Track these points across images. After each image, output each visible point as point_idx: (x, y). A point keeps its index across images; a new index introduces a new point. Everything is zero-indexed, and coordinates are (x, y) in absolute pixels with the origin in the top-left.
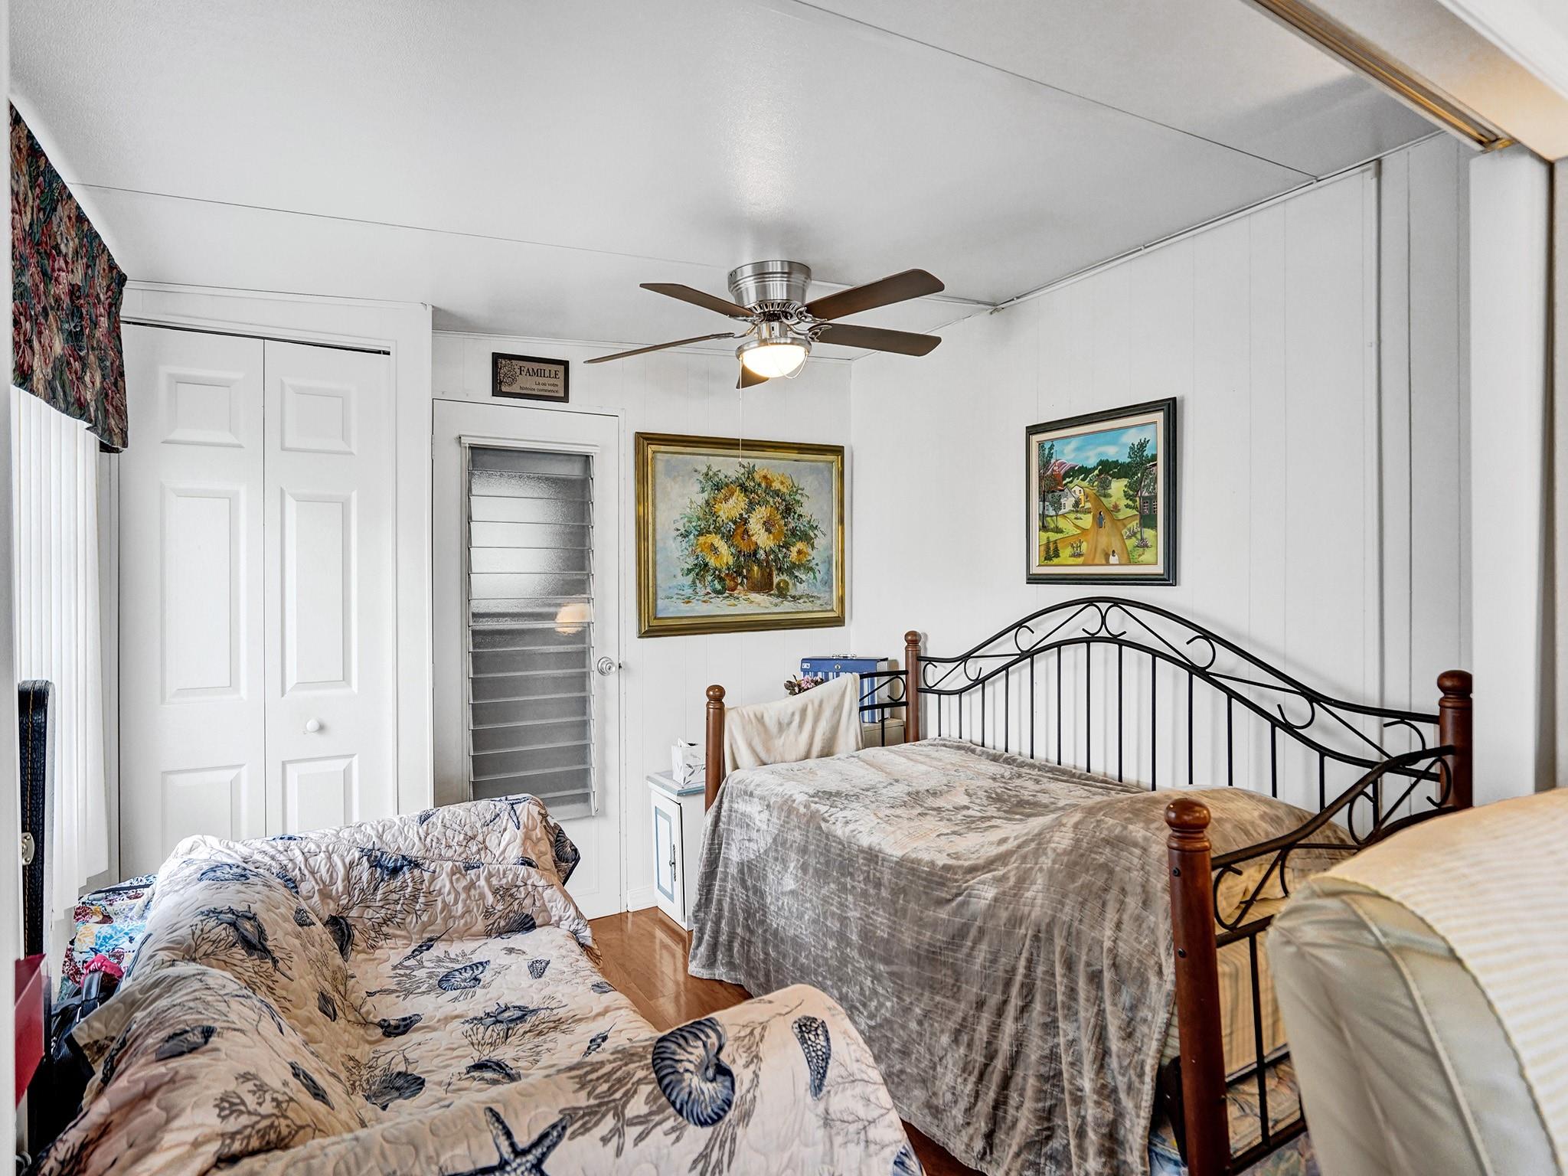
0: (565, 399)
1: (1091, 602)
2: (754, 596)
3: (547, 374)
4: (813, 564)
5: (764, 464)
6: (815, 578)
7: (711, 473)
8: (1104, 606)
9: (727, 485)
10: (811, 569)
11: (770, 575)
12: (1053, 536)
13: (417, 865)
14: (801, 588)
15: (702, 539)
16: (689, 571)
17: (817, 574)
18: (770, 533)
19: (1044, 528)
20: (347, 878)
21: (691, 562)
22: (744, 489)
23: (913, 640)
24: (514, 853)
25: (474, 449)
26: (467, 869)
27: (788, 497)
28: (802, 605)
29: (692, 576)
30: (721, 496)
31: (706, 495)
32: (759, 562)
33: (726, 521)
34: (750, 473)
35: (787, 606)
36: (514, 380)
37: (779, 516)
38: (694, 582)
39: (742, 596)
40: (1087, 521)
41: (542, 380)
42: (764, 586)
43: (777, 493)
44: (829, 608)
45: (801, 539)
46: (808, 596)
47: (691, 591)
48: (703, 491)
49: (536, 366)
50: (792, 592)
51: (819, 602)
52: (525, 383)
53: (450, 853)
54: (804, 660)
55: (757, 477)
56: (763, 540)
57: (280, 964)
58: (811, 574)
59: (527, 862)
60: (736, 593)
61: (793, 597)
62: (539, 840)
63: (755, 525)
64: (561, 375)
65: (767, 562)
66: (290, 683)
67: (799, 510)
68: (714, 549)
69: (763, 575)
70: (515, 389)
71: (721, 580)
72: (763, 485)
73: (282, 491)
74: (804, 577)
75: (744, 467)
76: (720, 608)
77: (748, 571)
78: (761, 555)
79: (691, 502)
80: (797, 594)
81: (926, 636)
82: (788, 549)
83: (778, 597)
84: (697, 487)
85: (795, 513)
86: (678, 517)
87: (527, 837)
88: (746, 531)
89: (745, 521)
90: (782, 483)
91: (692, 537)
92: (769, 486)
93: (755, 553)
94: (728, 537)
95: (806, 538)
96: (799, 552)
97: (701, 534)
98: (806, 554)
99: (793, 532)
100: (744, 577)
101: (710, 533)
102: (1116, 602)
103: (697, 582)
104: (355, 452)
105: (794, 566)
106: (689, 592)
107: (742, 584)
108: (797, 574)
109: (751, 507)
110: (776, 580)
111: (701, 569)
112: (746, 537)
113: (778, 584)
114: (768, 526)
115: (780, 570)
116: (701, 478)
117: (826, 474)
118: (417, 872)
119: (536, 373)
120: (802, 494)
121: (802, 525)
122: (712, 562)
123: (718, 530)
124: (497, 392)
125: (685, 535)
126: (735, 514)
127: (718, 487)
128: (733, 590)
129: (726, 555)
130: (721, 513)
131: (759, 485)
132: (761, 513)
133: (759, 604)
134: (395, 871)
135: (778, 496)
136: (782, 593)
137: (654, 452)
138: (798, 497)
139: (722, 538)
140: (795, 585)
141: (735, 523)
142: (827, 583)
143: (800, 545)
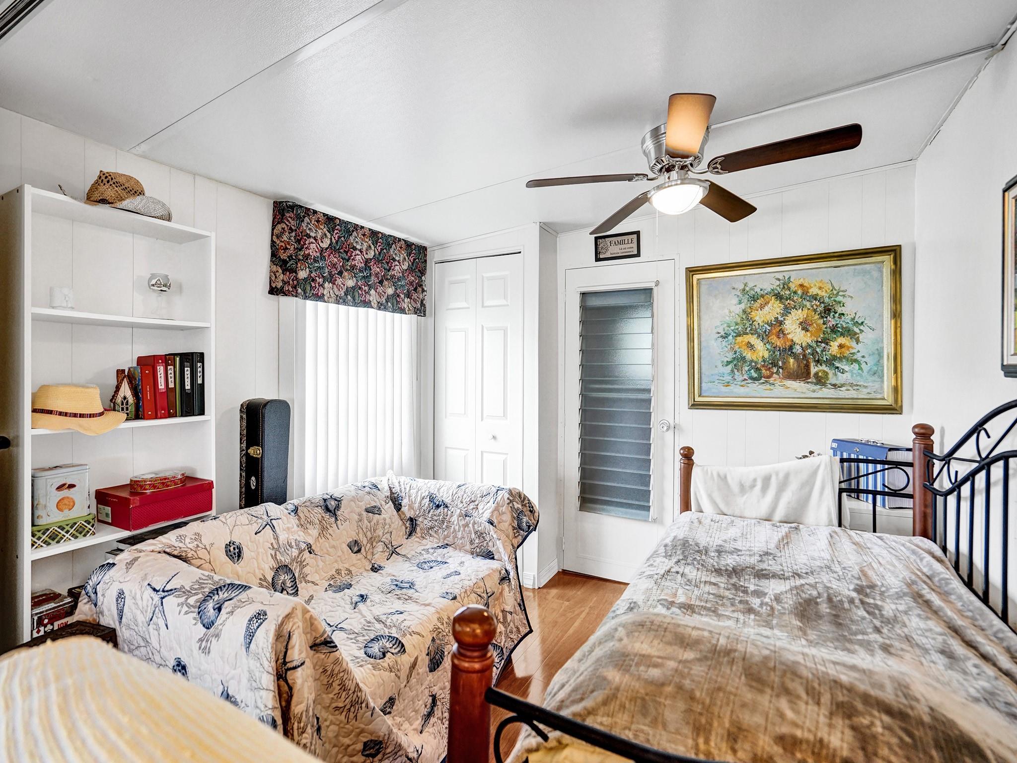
0: (638, 255)
2: (789, 383)
3: (626, 242)
4: (858, 356)
5: (797, 274)
6: (860, 369)
7: (747, 289)
9: (762, 296)
10: (856, 361)
11: (807, 366)
13: (447, 507)
14: (841, 378)
15: (739, 339)
16: (728, 363)
17: (863, 366)
18: (807, 330)
20: (420, 502)
21: (730, 356)
22: (779, 297)
23: (924, 433)
24: (487, 515)
25: (583, 294)
26: (466, 516)
27: (827, 300)
28: (843, 393)
29: (730, 367)
30: (757, 305)
31: (743, 306)
32: (795, 356)
33: (761, 324)
34: (786, 285)
35: (826, 394)
36: (609, 250)
37: (817, 317)
38: (732, 371)
39: (778, 383)
41: (623, 246)
42: (803, 374)
43: (815, 297)
44: (879, 396)
45: (842, 335)
46: (851, 385)
47: (730, 378)
48: (740, 303)
49: (619, 238)
50: (832, 380)
51: (865, 391)
52: (614, 250)
53: (461, 505)
54: (835, 441)
55: (793, 287)
56: (799, 337)
57: (339, 522)
58: (856, 366)
59: (491, 523)
60: (771, 380)
61: (834, 385)
62: (503, 513)
63: (791, 325)
64: (635, 241)
65: (804, 356)
66: (485, 415)
67: (840, 310)
68: (750, 346)
69: (799, 366)
70: (608, 255)
71: (757, 370)
72: (800, 292)
73: (482, 326)
74: (846, 368)
75: (779, 280)
76: (758, 392)
77: (784, 363)
78: (798, 349)
79: (730, 312)
80: (838, 383)
82: (827, 344)
83: (816, 384)
84: (735, 301)
85: (836, 313)
86: (719, 324)
87: (496, 509)
88: (782, 331)
89: (781, 323)
90: (820, 288)
91: (730, 337)
92: (805, 292)
93: (791, 348)
94: (764, 336)
95: (848, 332)
96: (841, 346)
97: (739, 335)
98: (848, 348)
99: (834, 330)
100: (780, 367)
101: (747, 334)
103: (736, 371)
104: (509, 305)
105: (834, 358)
106: (728, 378)
107: (777, 373)
108: (837, 365)
109: (787, 311)
110: (814, 370)
111: (738, 361)
112: (781, 335)
113: (816, 374)
114: (805, 326)
115: (818, 362)
116: (739, 293)
117: (875, 274)
118: (446, 510)
119: (620, 243)
120: (844, 296)
121: (843, 322)
122: (749, 355)
123: (754, 332)
124: (598, 259)
125: (725, 336)
126: (771, 318)
127: (754, 299)
128: (769, 377)
129: (761, 351)
130: (757, 318)
131: (795, 293)
132: (797, 315)
133: (797, 390)
134: (438, 506)
135: (816, 299)
136: (821, 381)
137: (698, 280)
138: (839, 299)
139: (759, 336)
140: (835, 375)
141: (771, 325)
142: (877, 373)
143: (841, 340)
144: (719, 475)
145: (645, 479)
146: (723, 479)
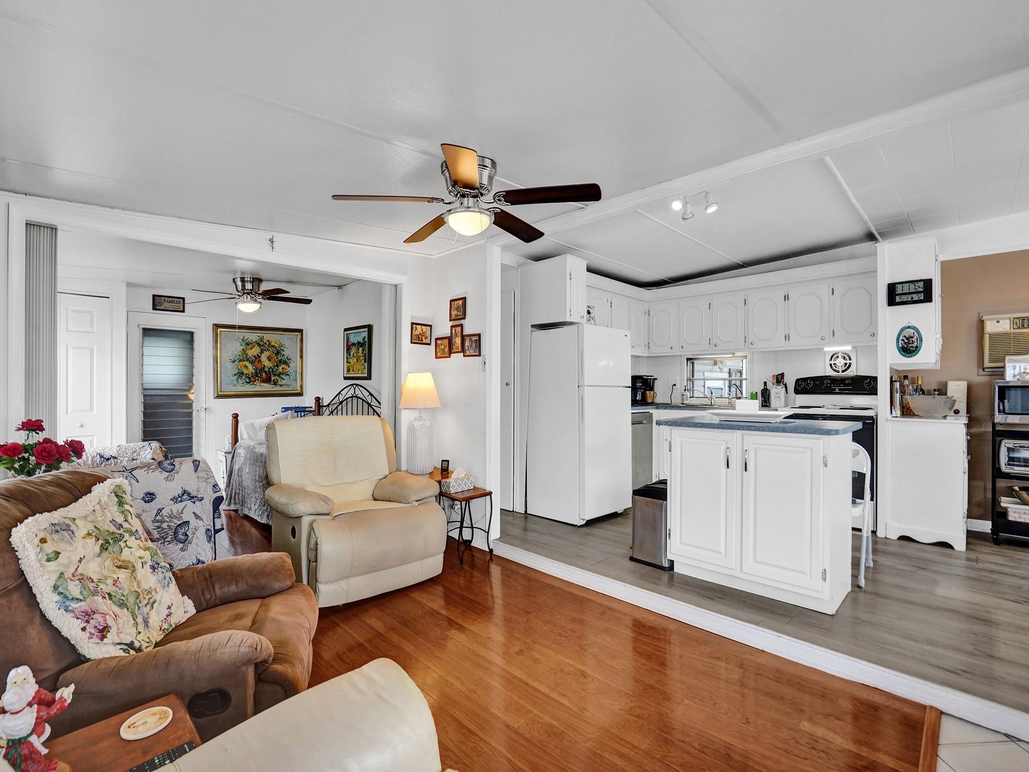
0: (183, 311)
1: (352, 385)
2: (263, 384)
3: (176, 302)
4: (289, 373)
5: (268, 336)
6: (290, 378)
7: (245, 339)
8: (355, 386)
9: (252, 343)
10: (288, 375)
11: (270, 377)
12: (349, 365)
13: (116, 458)
14: (283, 382)
15: (241, 363)
16: (235, 375)
17: (291, 377)
18: (270, 361)
19: (347, 362)
20: (92, 460)
21: (236, 371)
22: (259, 344)
23: (318, 400)
24: (149, 456)
25: (144, 329)
26: (133, 460)
27: (278, 348)
28: (283, 388)
29: (236, 377)
30: (249, 347)
31: (243, 347)
32: (265, 372)
33: (251, 357)
34: (262, 340)
35: (277, 388)
36: (162, 304)
37: (274, 355)
38: (237, 379)
39: (258, 384)
40: (355, 360)
41: (173, 304)
42: (268, 380)
43: (273, 346)
44: (296, 389)
45: (284, 364)
46: (287, 385)
47: (236, 382)
48: (241, 345)
49: (171, 299)
50: (280, 383)
51: (291, 387)
52: (166, 305)
53: (127, 455)
54: (282, 408)
55: (265, 341)
56: (267, 364)
58: (288, 377)
59: (153, 459)
60: (255, 383)
61: (280, 385)
62: (158, 454)
63: (264, 358)
64: (182, 302)
65: (269, 372)
66: (70, 410)
67: (283, 353)
68: (246, 367)
69: (267, 376)
70: (162, 307)
71: (249, 378)
72: (267, 344)
73: (67, 346)
74: (285, 378)
75: (259, 337)
76: (249, 388)
77: (260, 375)
78: (266, 369)
79: (236, 350)
80: (282, 384)
81: (323, 398)
82: (278, 367)
83: (274, 385)
84: (239, 344)
85: (281, 354)
86: (231, 355)
87: (154, 453)
88: (260, 360)
89: (260, 357)
90: (275, 343)
91: (236, 362)
92: (270, 344)
93: (264, 368)
94: (252, 363)
95: (285, 363)
96: (283, 368)
97: (240, 361)
98: (286, 369)
99: (280, 361)
100: (259, 377)
101: (244, 361)
102: (357, 385)
103: (239, 379)
104: (95, 331)
105: (280, 373)
106: (235, 382)
107: (258, 380)
108: (282, 376)
109: (262, 351)
110: (273, 379)
111: (240, 374)
112: (260, 362)
113: (274, 380)
114: (269, 359)
115: (275, 375)
116: (241, 341)
117: (295, 339)
118: (116, 460)
119: (171, 302)
120: (284, 347)
121: (285, 358)
122: (245, 371)
123: (248, 360)
124: (154, 309)
125: (234, 361)
126: (255, 354)
127: (248, 344)
128: (254, 382)
129: (251, 369)
130: (249, 354)
131: (266, 343)
132: (266, 354)
133: (267, 387)
134: (108, 459)
135: (274, 347)
136: (275, 383)
137: (221, 331)
138: (282, 348)
139: (250, 362)
140: (281, 380)
141: (255, 357)
142: (295, 380)
143: (283, 366)
144: (251, 424)
145: (190, 439)
146: (253, 425)
